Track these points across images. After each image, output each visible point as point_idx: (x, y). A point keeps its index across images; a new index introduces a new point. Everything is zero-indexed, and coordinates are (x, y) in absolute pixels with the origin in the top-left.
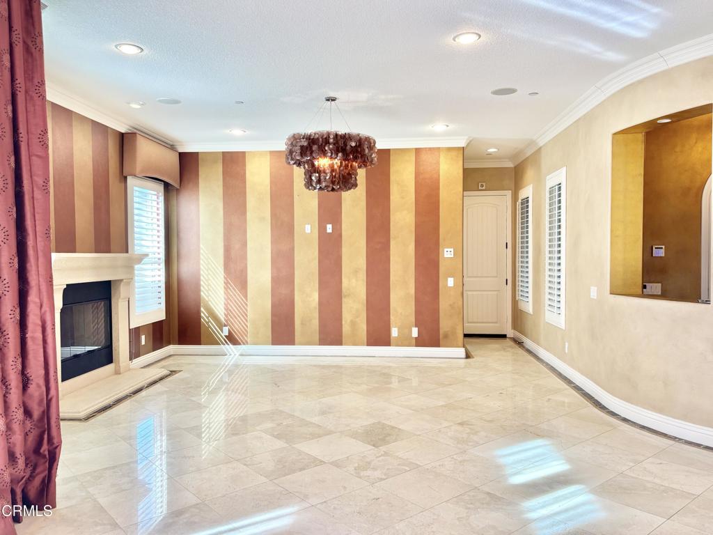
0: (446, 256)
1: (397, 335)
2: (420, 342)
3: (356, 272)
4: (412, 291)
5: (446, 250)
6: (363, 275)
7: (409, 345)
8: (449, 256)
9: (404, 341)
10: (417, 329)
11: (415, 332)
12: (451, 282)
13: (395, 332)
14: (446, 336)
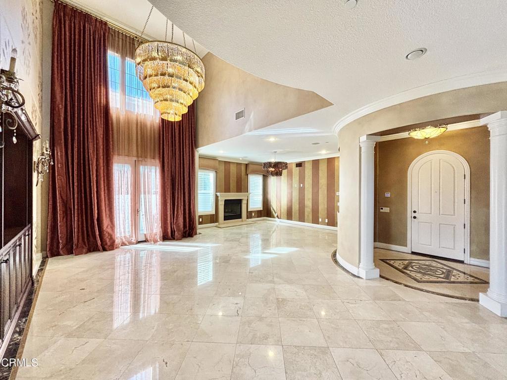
0: (337, 195)
2: (328, 224)
3: (309, 199)
4: (326, 207)
6: (311, 200)
7: (325, 225)
9: (323, 223)
10: (327, 219)
11: (327, 221)
13: (320, 220)
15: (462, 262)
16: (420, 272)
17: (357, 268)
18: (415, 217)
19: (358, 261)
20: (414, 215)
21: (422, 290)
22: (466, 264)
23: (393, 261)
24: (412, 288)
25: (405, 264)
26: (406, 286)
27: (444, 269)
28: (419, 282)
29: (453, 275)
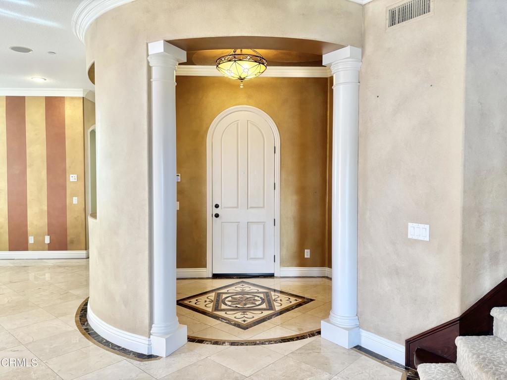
0: (71, 180)
1: (33, 242)
2: (52, 247)
4: (45, 208)
5: (71, 176)
6: (5, 195)
7: (43, 250)
8: (74, 180)
9: (39, 247)
10: (49, 237)
11: (47, 240)
12: (75, 200)
13: (31, 240)
14: (72, 242)
15: (271, 276)
16: (237, 309)
17: (147, 339)
18: (217, 216)
19: (147, 321)
20: (216, 211)
21: (254, 343)
22: (277, 277)
23: (193, 301)
24: (242, 344)
25: (213, 298)
26: (233, 344)
27: (260, 293)
28: (245, 328)
29: (274, 300)
